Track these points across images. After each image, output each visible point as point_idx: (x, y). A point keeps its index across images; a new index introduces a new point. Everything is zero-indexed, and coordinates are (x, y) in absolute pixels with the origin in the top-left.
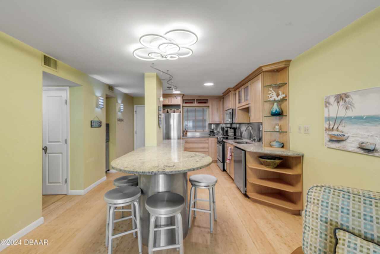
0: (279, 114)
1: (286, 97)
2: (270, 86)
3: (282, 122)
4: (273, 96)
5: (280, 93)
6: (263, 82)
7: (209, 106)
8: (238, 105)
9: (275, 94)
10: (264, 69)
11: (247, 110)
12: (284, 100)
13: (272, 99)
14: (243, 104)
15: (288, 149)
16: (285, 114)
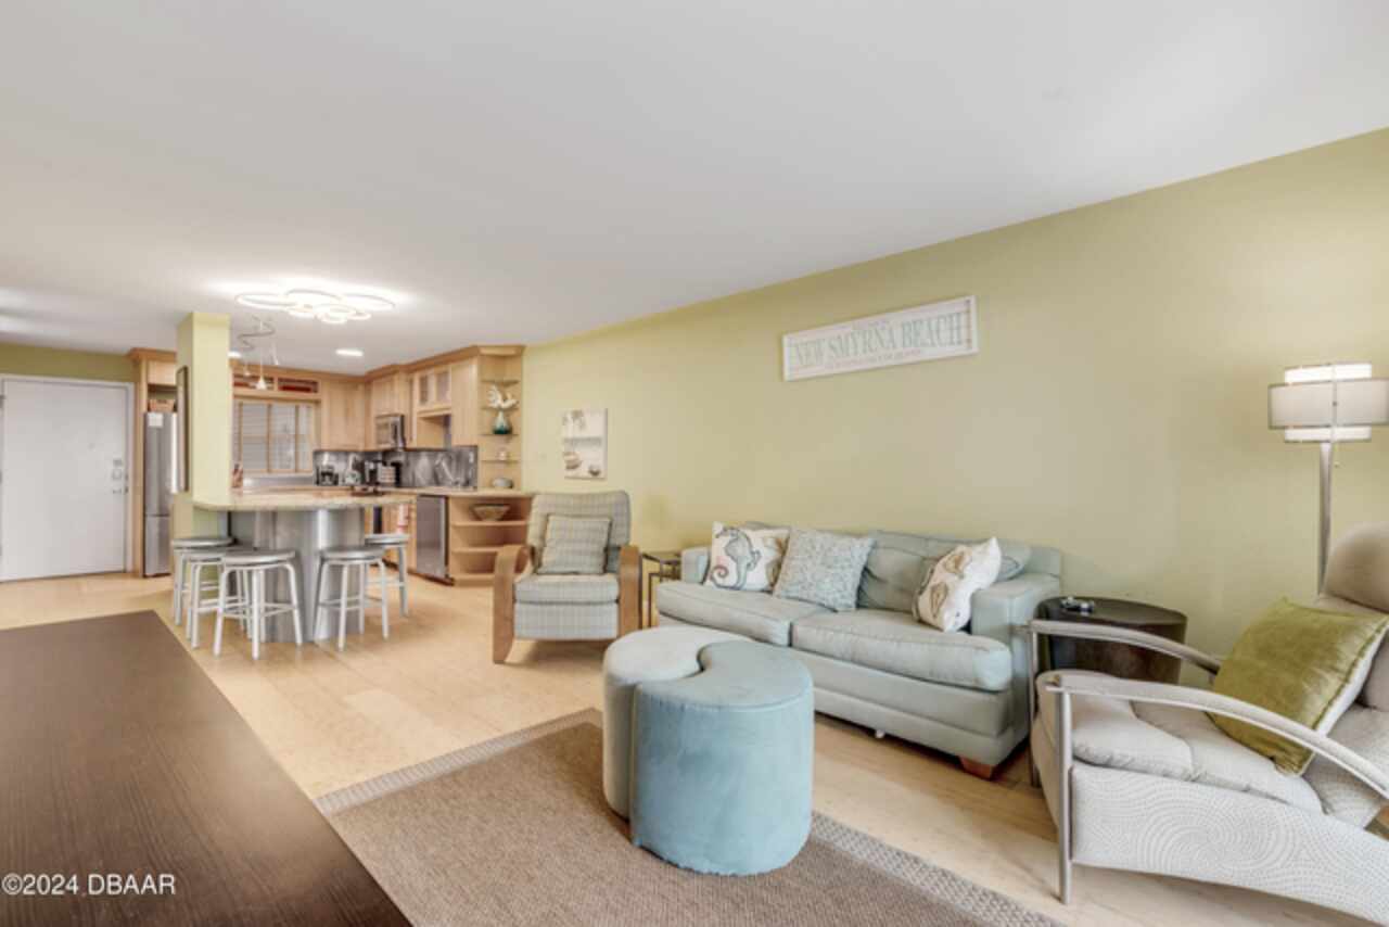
0: (506, 432)
1: (518, 402)
2: (493, 382)
3: (511, 446)
4: (497, 401)
5: (509, 396)
6: (481, 372)
7: (317, 402)
8: (417, 407)
9: (500, 397)
10: (484, 351)
11: (445, 421)
12: (513, 408)
13: (495, 405)
14: (435, 406)
15: (519, 489)
16: (515, 431)
